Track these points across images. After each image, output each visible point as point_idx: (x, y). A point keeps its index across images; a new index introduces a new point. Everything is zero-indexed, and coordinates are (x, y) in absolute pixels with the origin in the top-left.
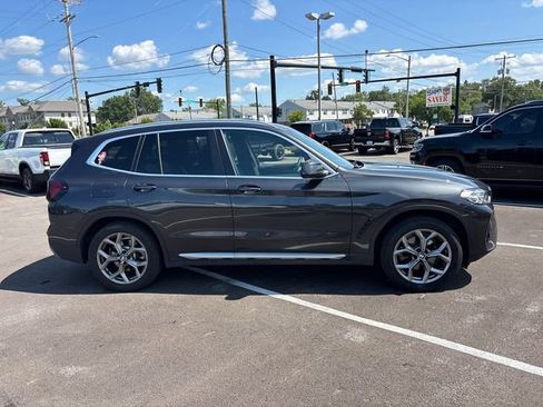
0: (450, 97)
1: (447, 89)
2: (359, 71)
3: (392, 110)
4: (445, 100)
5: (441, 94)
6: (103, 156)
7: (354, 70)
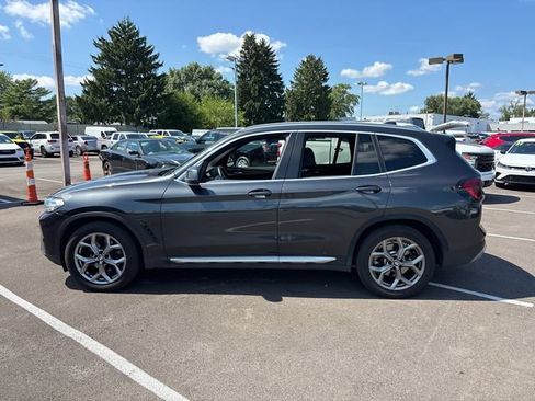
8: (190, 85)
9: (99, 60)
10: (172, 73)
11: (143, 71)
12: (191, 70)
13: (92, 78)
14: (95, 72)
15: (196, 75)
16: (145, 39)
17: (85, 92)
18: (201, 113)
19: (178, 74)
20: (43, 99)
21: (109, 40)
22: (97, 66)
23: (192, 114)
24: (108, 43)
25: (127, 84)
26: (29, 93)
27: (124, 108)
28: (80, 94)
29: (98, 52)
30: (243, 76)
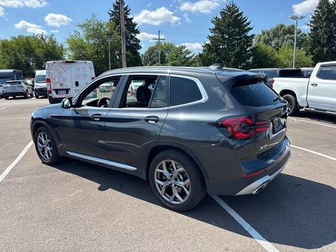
8: (276, 40)
9: (213, 30)
10: (264, 33)
11: (239, 34)
12: (277, 29)
13: (208, 42)
14: (210, 38)
15: (281, 32)
16: (242, 13)
17: (204, 51)
18: (277, 59)
19: (268, 33)
20: (187, 56)
21: (220, 17)
22: (212, 35)
23: (270, 60)
24: (219, 20)
25: (228, 44)
26: (181, 53)
27: (225, 59)
28: (201, 52)
29: (213, 26)
30: (315, 29)
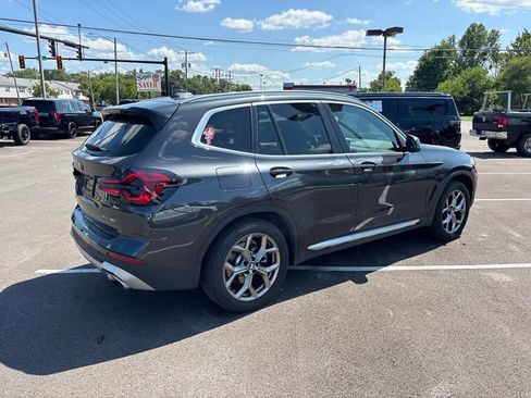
0: (159, 84)
1: (156, 76)
2: (73, 46)
3: (77, 91)
4: (155, 86)
5: (151, 80)
6: (210, 133)
7: (67, 44)
